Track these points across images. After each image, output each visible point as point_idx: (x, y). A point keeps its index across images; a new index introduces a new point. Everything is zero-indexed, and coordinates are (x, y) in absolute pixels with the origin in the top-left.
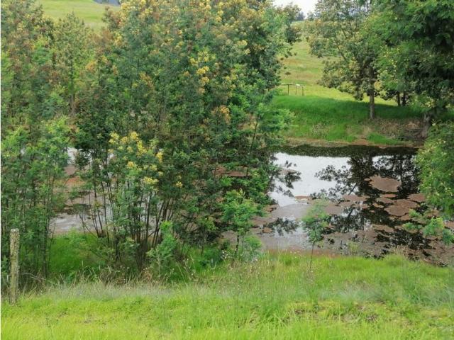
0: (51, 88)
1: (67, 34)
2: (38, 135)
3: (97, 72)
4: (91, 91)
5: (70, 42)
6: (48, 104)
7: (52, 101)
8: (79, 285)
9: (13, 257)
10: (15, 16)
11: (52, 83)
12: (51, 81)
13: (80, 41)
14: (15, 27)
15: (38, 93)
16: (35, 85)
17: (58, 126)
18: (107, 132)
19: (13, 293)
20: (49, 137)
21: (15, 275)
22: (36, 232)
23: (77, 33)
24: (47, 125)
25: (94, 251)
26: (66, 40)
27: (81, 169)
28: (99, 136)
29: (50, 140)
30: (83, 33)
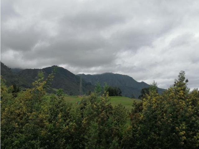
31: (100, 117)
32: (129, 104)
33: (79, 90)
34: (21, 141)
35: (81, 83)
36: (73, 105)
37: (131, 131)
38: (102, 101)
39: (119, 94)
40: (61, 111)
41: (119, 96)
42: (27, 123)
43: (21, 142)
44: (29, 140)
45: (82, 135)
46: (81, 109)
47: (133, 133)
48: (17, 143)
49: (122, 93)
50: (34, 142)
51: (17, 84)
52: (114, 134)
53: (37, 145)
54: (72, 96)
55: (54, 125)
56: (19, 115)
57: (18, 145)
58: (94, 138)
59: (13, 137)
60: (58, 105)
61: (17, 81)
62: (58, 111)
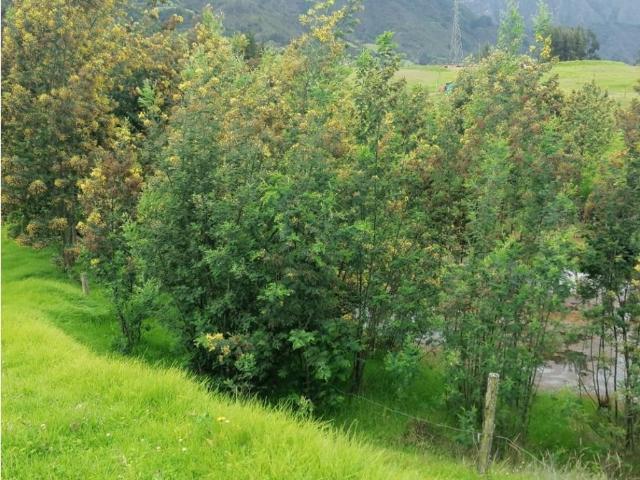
0: (557, 188)
1: (581, 111)
2: (534, 249)
3: (626, 166)
4: (613, 193)
5: (584, 122)
6: (552, 208)
7: (557, 204)
8: (573, 472)
9: (489, 412)
10: (521, 92)
11: (560, 180)
12: (559, 177)
13: (599, 120)
14: (521, 105)
15: (540, 193)
16: (538, 182)
17: (564, 240)
18: (632, 254)
19: (484, 460)
20: (549, 254)
21: (489, 435)
22: (517, 382)
23: (595, 109)
24: (548, 237)
25: (595, 426)
26: (579, 119)
27: (584, 302)
28: (619, 258)
29: (550, 259)
30: (604, 109)
31: (518, 121)
32: (624, 86)
33: (449, 47)
34: (282, 192)
35: (456, 19)
36: (431, 94)
37: (622, 165)
38: (522, 66)
39: (591, 51)
40: (392, 104)
41: (590, 59)
42: (295, 142)
43: (282, 195)
44: (304, 191)
45: (458, 179)
46: (457, 107)
47: (629, 170)
48: (272, 198)
49: (602, 47)
50: (319, 195)
51: (257, 35)
52: (561, 174)
53: (327, 205)
54: (428, 66)
55: (374, 147)
56: (269, 121)
57: (275, 202)
58: (497, 185)
59: (259, 181)
60: (380, 87)
61: (256, 25)
62: (382, 103)
